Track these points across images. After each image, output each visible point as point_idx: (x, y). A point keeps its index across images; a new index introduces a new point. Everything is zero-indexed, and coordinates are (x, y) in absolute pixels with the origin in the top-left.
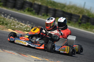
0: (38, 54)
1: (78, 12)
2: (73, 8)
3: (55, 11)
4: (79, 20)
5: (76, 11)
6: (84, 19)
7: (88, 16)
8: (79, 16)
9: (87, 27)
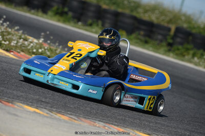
0: (42, 103)
1: (168, 19)
2: (157, 12)
3: (117, 15)
4: (168, 37)
5: (163, 17)
6: (180, 35)
7: (189, 30)
8: (169, 30)
9: (185, 53)
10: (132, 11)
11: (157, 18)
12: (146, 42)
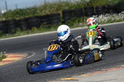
5: (53, 9)
7: (70, 9)
8: (59, 14)
9: (73, 23)
10: (34, 14)
11: (49, 11)
12: (50, 27)
